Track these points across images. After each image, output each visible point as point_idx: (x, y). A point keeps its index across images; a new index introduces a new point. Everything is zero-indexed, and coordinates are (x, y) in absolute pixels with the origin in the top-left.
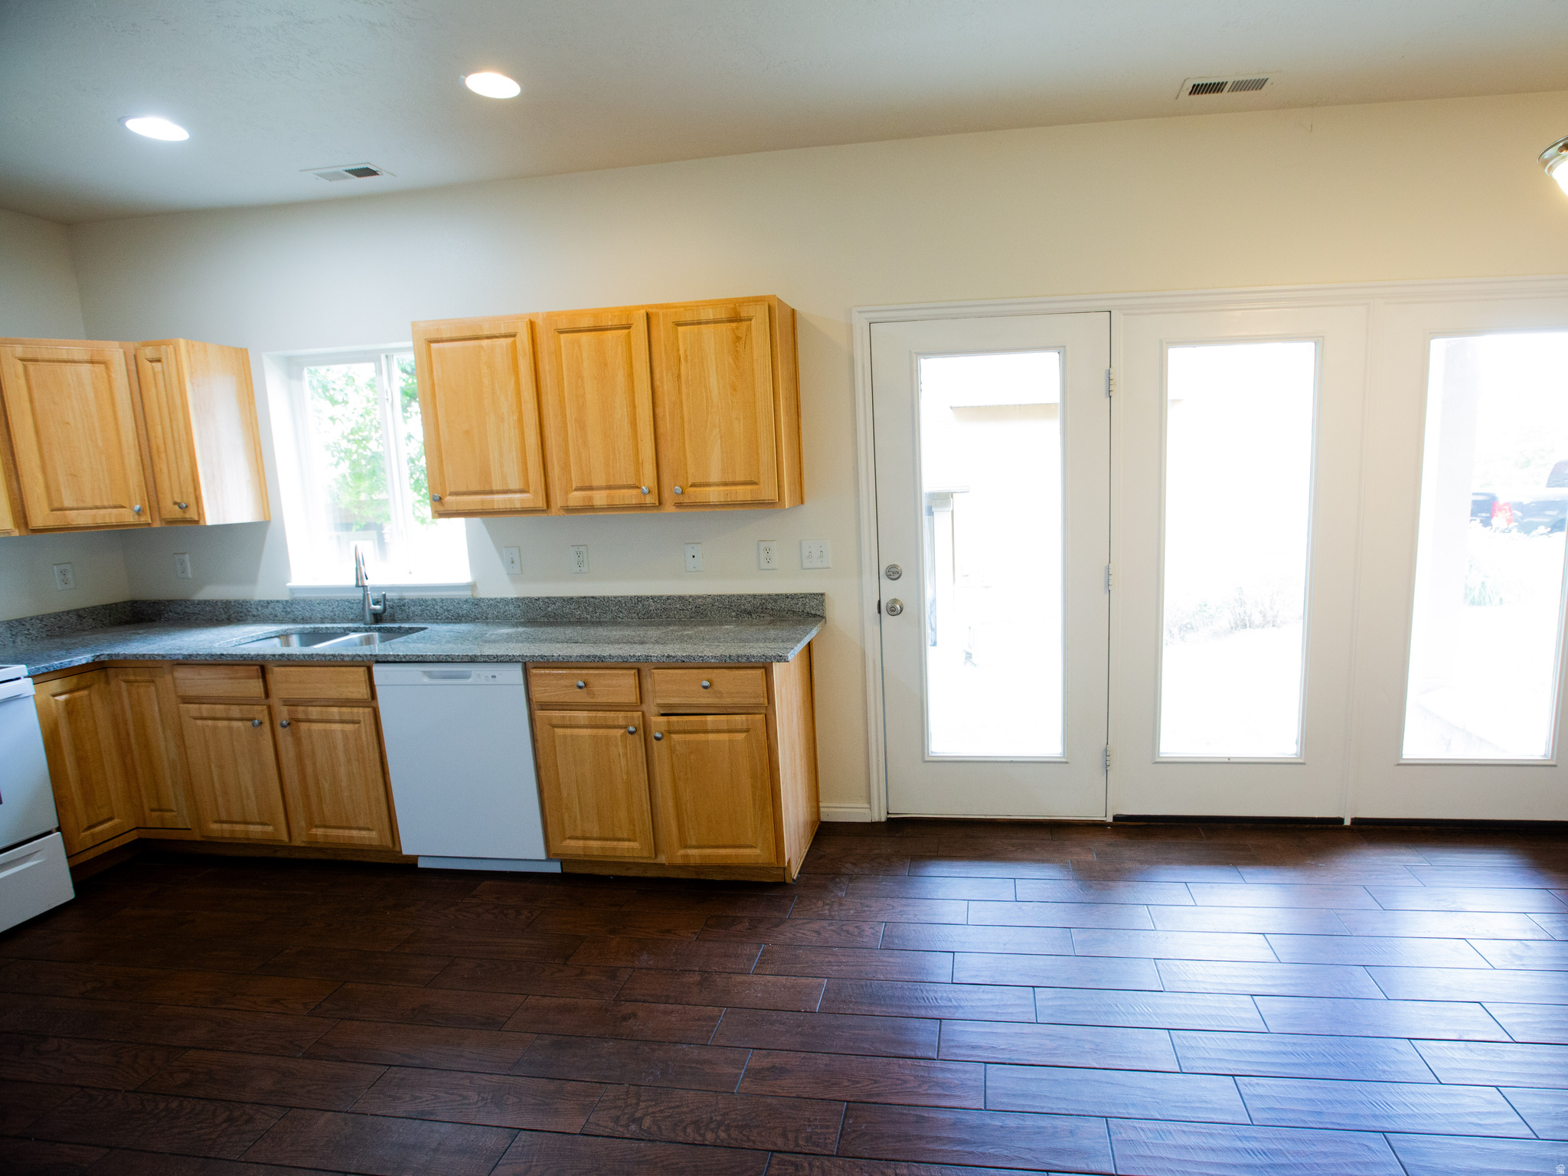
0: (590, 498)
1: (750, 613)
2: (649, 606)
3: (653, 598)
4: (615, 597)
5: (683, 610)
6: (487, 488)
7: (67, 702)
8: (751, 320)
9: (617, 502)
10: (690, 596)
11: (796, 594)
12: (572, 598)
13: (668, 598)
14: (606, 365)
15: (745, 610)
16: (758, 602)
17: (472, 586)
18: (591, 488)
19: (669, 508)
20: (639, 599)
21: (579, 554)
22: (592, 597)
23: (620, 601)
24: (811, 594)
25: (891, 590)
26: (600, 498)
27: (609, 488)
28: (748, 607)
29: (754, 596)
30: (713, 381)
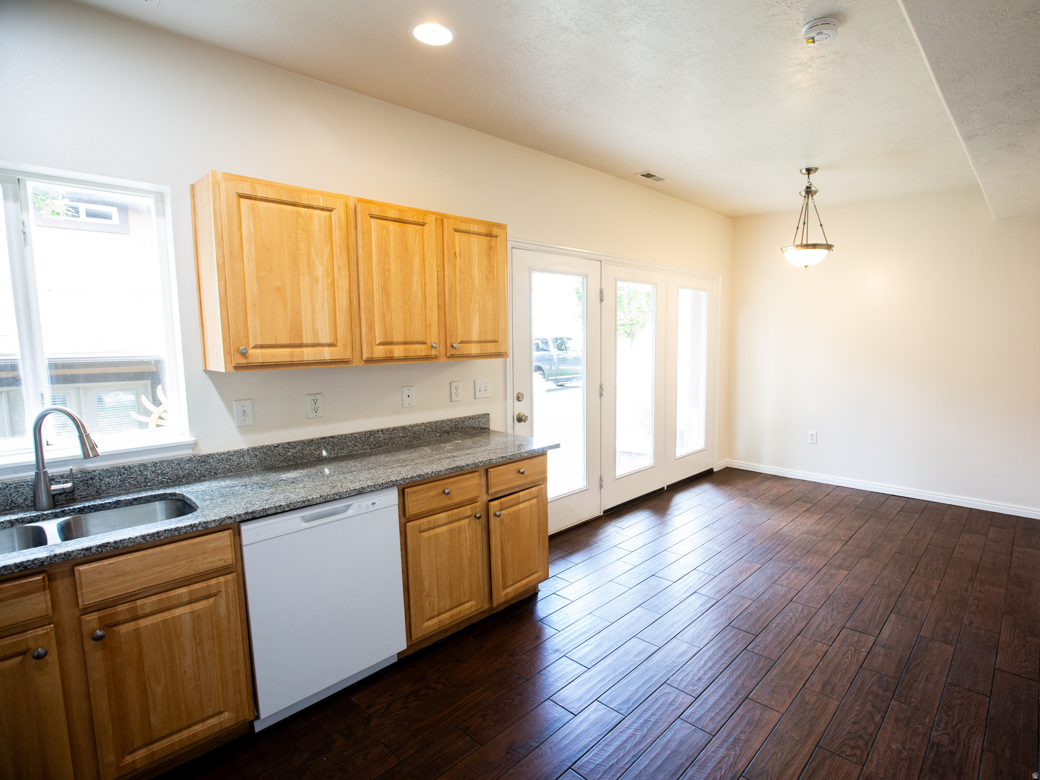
1: (448, 433)
2: (379, 437)
3: (382, 431)
4: (351, 434)
5: (404, 437)
8: (497, 237)
10: (410, 426)
11: (475, 416)
12: (312, 441)
13: (394, 429)
14: (407, 249)
15: (445, 431)
16: (453, 424)
17: (194, 445)
18: (391, 343)
20: (371, 433)
21: (315, 401)
22: (332, 437)
23: (355, 437)
24: (483, 415)
25: (520, 408)
26: (398, 351)
27: (405, 343)
28: (447, 428)
29: (451, 420)
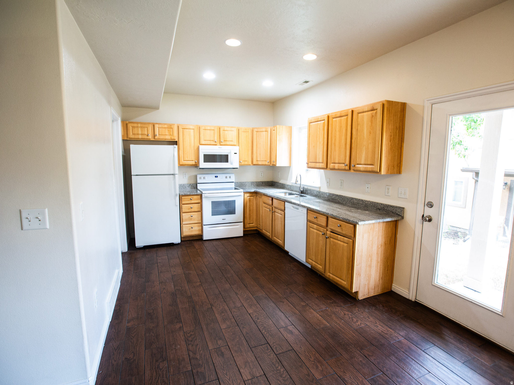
0: (335, 166)
1: (380, 209)
2: (354, 201)
3: (355, 199)
4: (347, 197)
5: (362, 204)
6: (316, 162)
7: (249, 198)
8: (377, 109)
9: (340, 168)
10: (365, 200)
11: (394, 206)
12: (338, 195)
13: (359, 200)
14: (341, 127)
15: (378, 208)
16: (382, 206)
17: (320, 188)
18: (335, 163)
19: (352, 171)
20: (352, 199)
21: (341, 182)
22: (342, 196)
23: (348, 198)
24: (399, 207)
25: (429, 212)
27: (339, 163)
28: (379, 207)
29: (382, 204)
30: (365, 131)
